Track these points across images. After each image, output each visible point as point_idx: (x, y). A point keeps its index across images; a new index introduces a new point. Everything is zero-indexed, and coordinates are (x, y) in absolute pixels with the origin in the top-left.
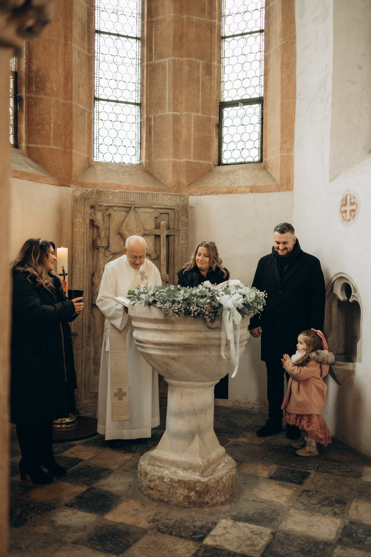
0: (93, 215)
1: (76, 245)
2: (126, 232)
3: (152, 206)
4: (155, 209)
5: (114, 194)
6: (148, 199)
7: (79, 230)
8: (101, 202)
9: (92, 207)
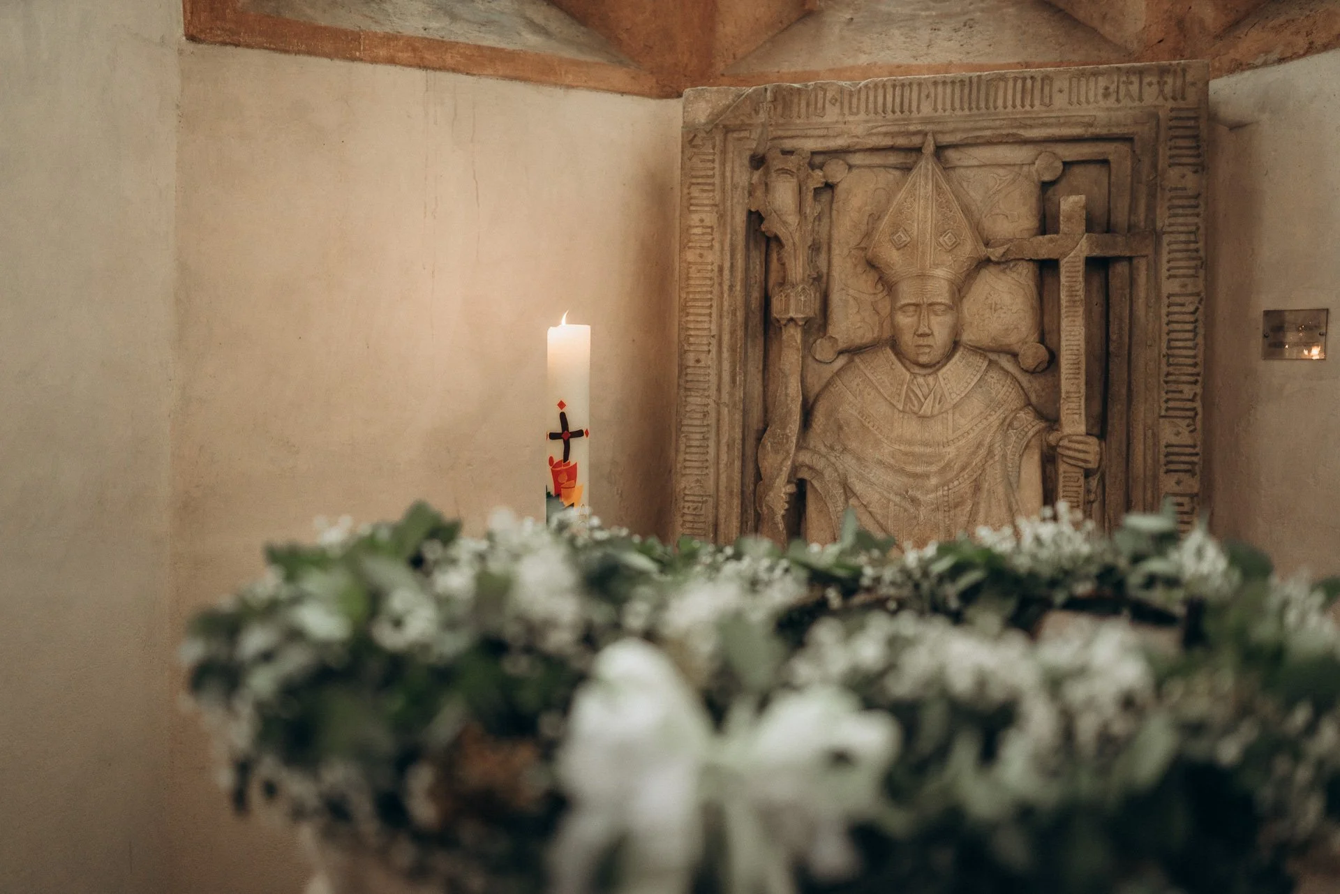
0: (759, 193)
1: (691, 318)
2: (892, 256)
3: (1023, 132)
4: (1040, 148)
5: (844, 98)
6: (1000, 102)
7: (701, 256)
8: (792, 137)
9: (758, 161)
